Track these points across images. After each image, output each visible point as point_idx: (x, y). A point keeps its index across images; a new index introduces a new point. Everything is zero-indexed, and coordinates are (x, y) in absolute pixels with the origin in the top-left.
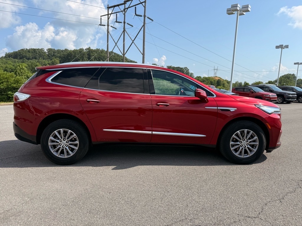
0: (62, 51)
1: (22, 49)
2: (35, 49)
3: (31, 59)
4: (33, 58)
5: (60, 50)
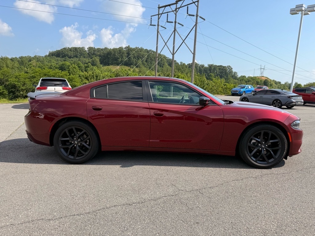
0: (102, 49)
1: (65, 48)
2: (76, 48)
3: (72, 58)
4: (74, 57)
5: (100, 48)
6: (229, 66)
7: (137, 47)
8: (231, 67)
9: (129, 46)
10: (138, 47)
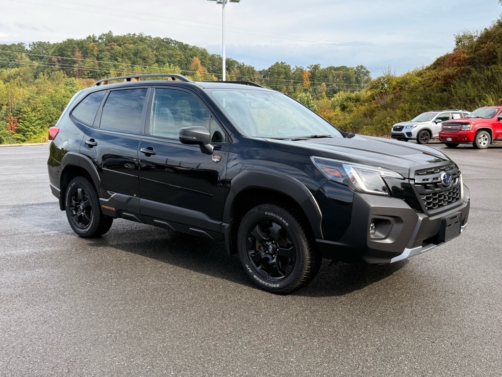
6: (362, 67)
7: (132, 33)
8: (365, 69)
9: (110, 32)
10: (134, 35)
